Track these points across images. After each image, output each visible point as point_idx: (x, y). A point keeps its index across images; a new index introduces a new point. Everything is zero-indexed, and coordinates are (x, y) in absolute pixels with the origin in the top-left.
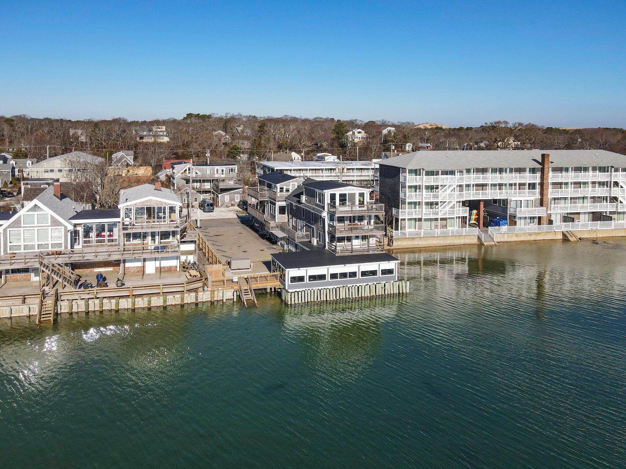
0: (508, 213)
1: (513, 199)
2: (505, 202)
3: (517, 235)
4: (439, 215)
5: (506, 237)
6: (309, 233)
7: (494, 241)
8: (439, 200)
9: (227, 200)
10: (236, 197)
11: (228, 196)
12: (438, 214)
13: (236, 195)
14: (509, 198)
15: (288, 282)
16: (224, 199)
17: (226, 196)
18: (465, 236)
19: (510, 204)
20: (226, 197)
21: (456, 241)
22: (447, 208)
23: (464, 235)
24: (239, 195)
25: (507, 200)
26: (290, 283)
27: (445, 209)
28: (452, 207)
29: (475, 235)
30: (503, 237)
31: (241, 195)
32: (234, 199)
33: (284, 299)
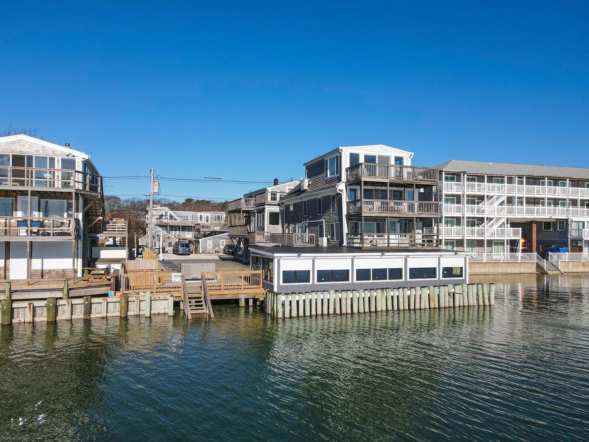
0: (569, 237)
1: (575, 219)
2: (564, 223)
3: (584, 265)
4: (486, 235)
5: (571, 266)
6: (314, 235)
7: (558, 270)
8: (486, 216)
9: (210, 245)
10: (221, 242)
11: (212, 241)
12: (483, 234)
13: (221, 241)
14: (570, 218)
15: (278, 282)
16: (206, 245)
17: (208, 241)
18: (520, 263)
19: (571, 226)
20: (208, 243)
21: (510, 270)
22: (496, 227)
23: (519, 261)
24: (225, 240)
25: (567, 220)
26: (281, 283)
27: (492, 228)
28: (501, 226)
29: (533, 263)
30: (568, 267)
31: (227, 240)
32: (218, 245)
33: (270, 313)
